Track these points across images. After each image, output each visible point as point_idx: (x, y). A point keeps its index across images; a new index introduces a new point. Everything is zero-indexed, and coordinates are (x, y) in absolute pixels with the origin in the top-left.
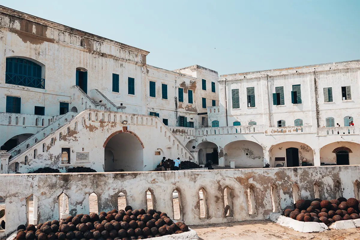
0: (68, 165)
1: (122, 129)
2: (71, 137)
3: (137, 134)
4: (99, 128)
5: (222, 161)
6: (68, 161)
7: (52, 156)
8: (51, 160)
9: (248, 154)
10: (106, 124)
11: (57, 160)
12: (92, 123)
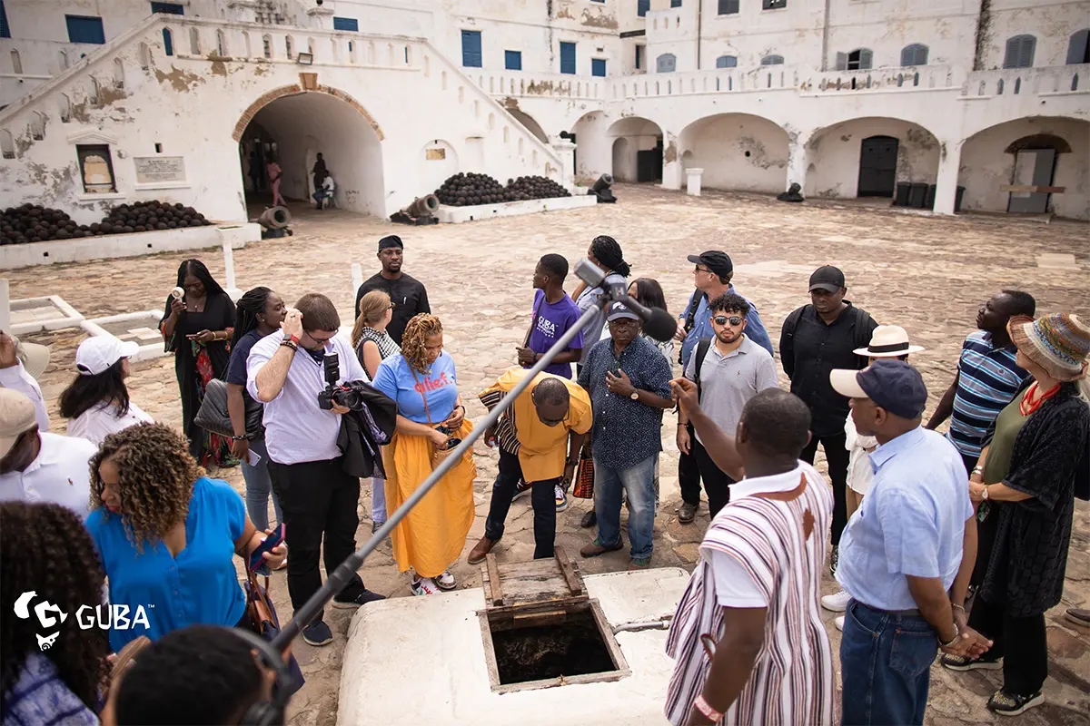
0: (112, 195)
1: (297, 81)
2: (107, 108)
3: (355, 97)
4: (207, 78)
5: (671, 174)
6: (111, 186)
7: (43, 172)
8: (44, 183)
9: (751, 153)
10: (234, 66)
11: (65, 183)
12: (179, 65)
